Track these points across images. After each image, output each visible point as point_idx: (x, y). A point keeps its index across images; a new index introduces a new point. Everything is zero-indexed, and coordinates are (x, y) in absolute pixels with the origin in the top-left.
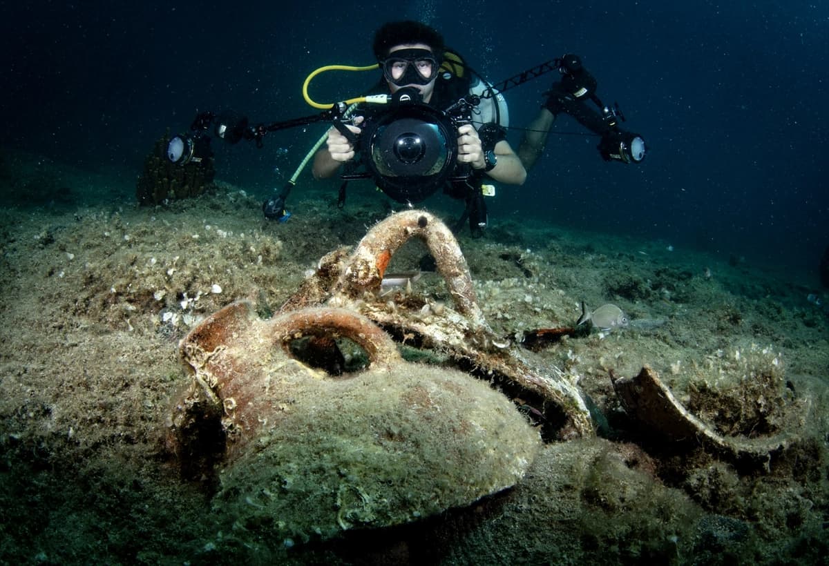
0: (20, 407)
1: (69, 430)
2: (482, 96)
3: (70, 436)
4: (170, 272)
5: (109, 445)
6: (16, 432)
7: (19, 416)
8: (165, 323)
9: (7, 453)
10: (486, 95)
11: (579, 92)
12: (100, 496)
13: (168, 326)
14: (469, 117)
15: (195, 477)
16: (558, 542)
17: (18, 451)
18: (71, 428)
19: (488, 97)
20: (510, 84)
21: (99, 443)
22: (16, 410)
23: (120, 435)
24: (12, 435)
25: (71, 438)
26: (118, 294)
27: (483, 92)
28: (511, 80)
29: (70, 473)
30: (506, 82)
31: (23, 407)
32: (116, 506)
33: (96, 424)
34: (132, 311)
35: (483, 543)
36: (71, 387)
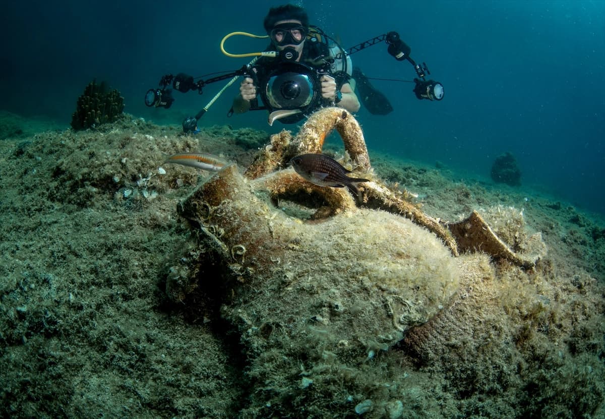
0: (22, 281)
1: (70, 295)
2: (336, 58)
3: (72, 301)
4: (124, 161)
5: (109, 305)
6: (21, 305)
7: (21, 289)
8: (127, 198)
9: (18, 327)
10: (338, 57)
11: (399, 55)
12: (118, 355)
13: (130, 200)
14: (328, 71)
15: (195, 320)
16: (494, 312)
17: (27, 324)
18: (71, 294)
19: (340, 58)
20: (354, 50)
21: (100, 304)
22: (18, 284)
23: (117, 294)
24: (19, 308)
25: (73, 304)
26: (83, 180)
27: (337, 55)
28: (354, 48)
29: (79, 337)
30: (351, 49)
31: (24, 280)
32: (137, 362)
33: (93, 287)
34: (95, 192)
35: (450, 324)
36: (62, 256)
